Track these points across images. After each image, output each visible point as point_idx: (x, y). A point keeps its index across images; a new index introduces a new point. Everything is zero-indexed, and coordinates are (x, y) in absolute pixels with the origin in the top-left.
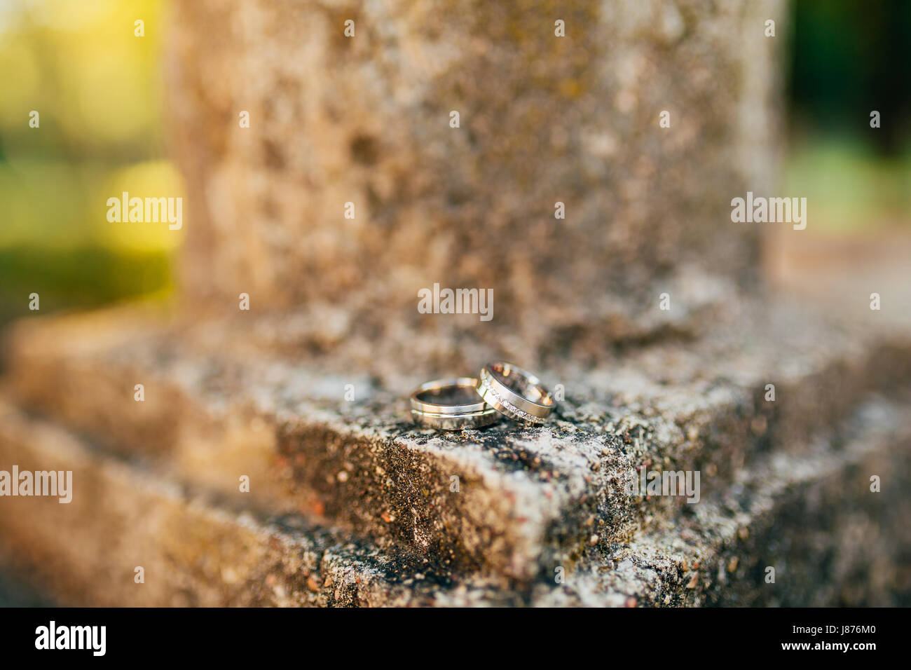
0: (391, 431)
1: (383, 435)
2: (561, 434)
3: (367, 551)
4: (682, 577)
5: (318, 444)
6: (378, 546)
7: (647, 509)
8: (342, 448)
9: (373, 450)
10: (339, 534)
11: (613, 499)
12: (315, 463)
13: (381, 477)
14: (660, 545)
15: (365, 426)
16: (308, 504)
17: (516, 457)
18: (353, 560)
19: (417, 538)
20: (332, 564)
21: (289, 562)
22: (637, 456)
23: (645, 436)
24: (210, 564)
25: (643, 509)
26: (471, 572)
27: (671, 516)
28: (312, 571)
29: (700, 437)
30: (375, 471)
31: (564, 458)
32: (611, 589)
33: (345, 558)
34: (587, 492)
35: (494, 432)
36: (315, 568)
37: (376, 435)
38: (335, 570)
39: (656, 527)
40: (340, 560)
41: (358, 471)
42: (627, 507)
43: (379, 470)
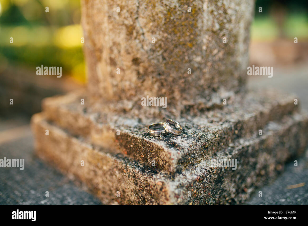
0: (143, 136)
1: (141, 137)
2: (183, 138)
3: (138, 164)
4: (212, 171)
5: (125, 138)
6: (140, 163)
7: (204, 155)
8: (131, 139)
9: (139, 141)
10: (131, 159)
11: (195, 153)
12: (125, 142)
13: (141, 147)
14: (207, 163)
15: (137, 134)
16: (123, 151)
17: (172, 144)
18: (134, 166)
19: (149, 161)
20: (129, 167)
21: (119, 166)
22: (202, 142)
23: (204, 137)
24: (100, 165)
25: (203, 155)
26: (161, 170)
27: (211, 156)
28: (125, 168)
29: (219, 136)
30: (139, 145)
31: (183, 144)
32: (194, 174)
33: (132, 166)
34: (188, 152)
35: (167, 136)
36: (125, 167)
37: (139, 137)
38: (130, 168)
39: (207, 159)
40: (131, 166)
41: (135, 145)
42: (199, 155)
43: (140, 145)
